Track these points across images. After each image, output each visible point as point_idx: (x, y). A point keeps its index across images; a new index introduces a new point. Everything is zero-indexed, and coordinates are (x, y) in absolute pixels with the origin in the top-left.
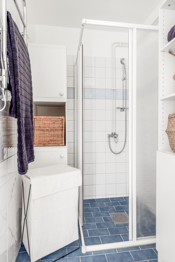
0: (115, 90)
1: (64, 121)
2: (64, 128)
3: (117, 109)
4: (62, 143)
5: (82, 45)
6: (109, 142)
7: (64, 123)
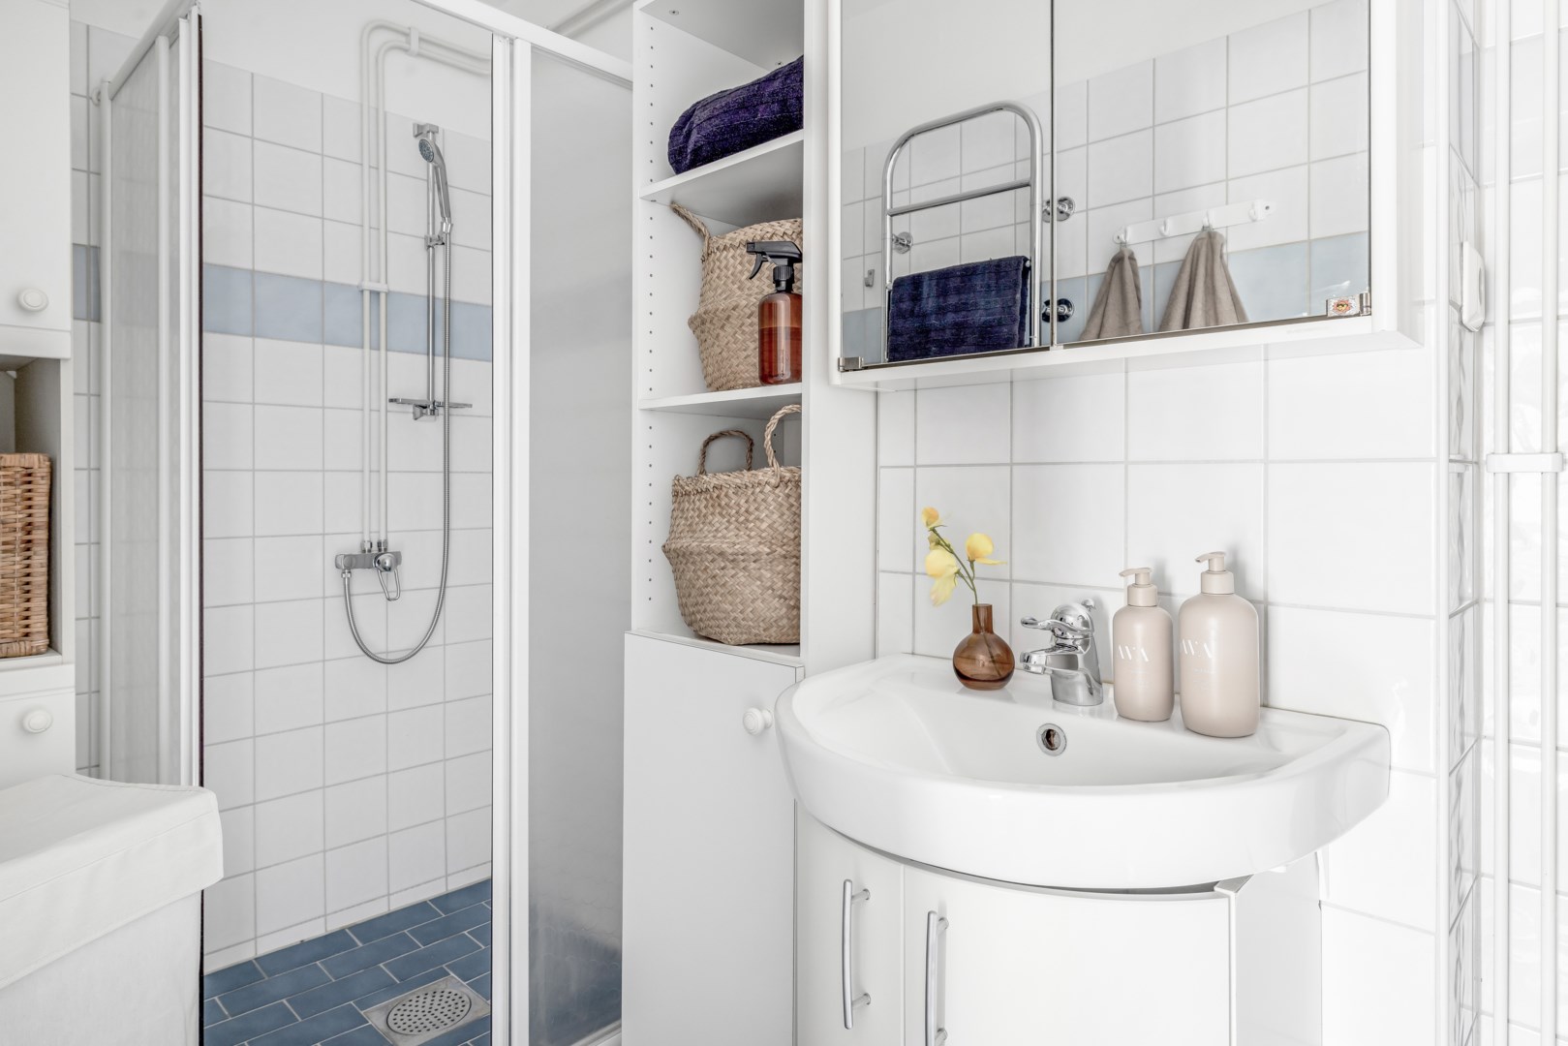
0: (383, 297)
1: (41, 487)
2: (40, 535)
3: (393, 406)
4: (27, 635)
5: (200, 17)
6: (348, 595)
7: (40, 500)
